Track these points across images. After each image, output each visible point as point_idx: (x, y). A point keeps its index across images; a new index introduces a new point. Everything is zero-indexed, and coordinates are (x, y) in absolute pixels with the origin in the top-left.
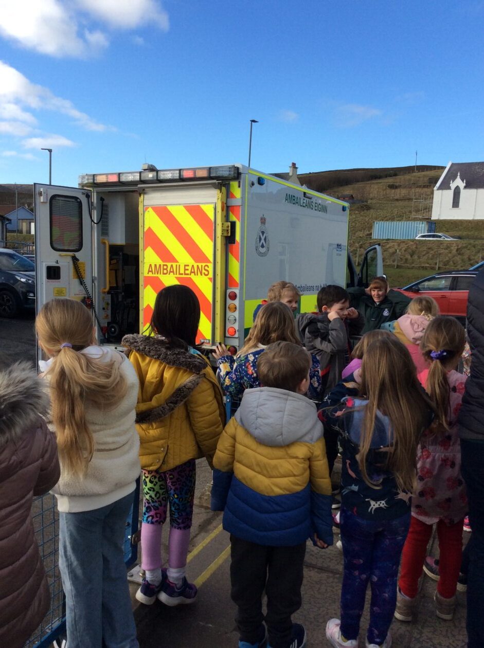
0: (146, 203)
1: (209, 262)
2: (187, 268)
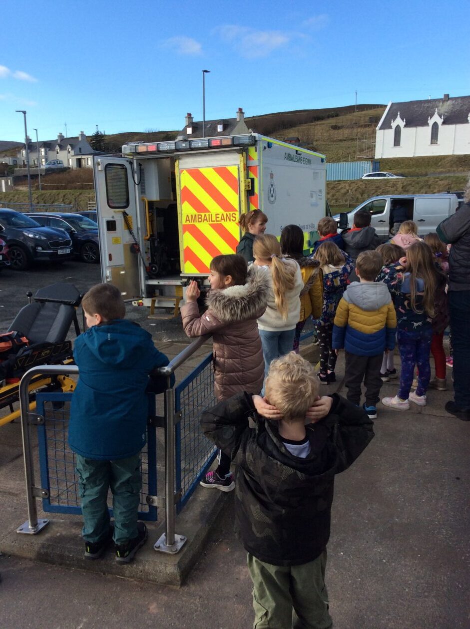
0: (181, 166)
1: (236, 210)
2: (218, 216)
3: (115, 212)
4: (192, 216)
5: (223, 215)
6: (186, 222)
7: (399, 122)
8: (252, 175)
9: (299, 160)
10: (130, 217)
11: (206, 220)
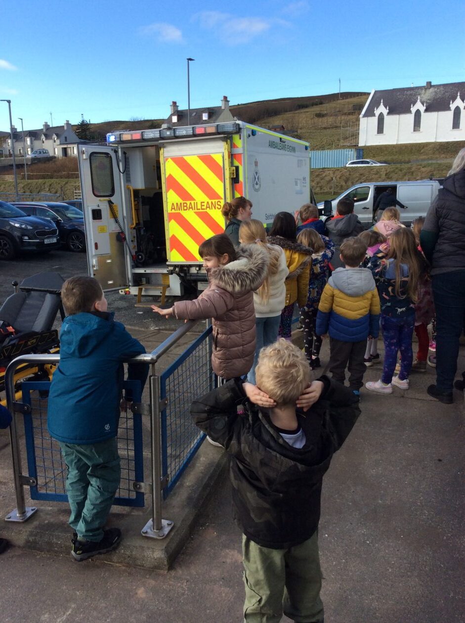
0: (166, 155)
1: (221, 198)
3: (100, 200)
4: (177, 204)
5: (208, 202)
6: (171, 210)
7: (382, 109)
8: (236, 163)
9: (283, 148)
10: (115, 206)
11: (192, 208)
